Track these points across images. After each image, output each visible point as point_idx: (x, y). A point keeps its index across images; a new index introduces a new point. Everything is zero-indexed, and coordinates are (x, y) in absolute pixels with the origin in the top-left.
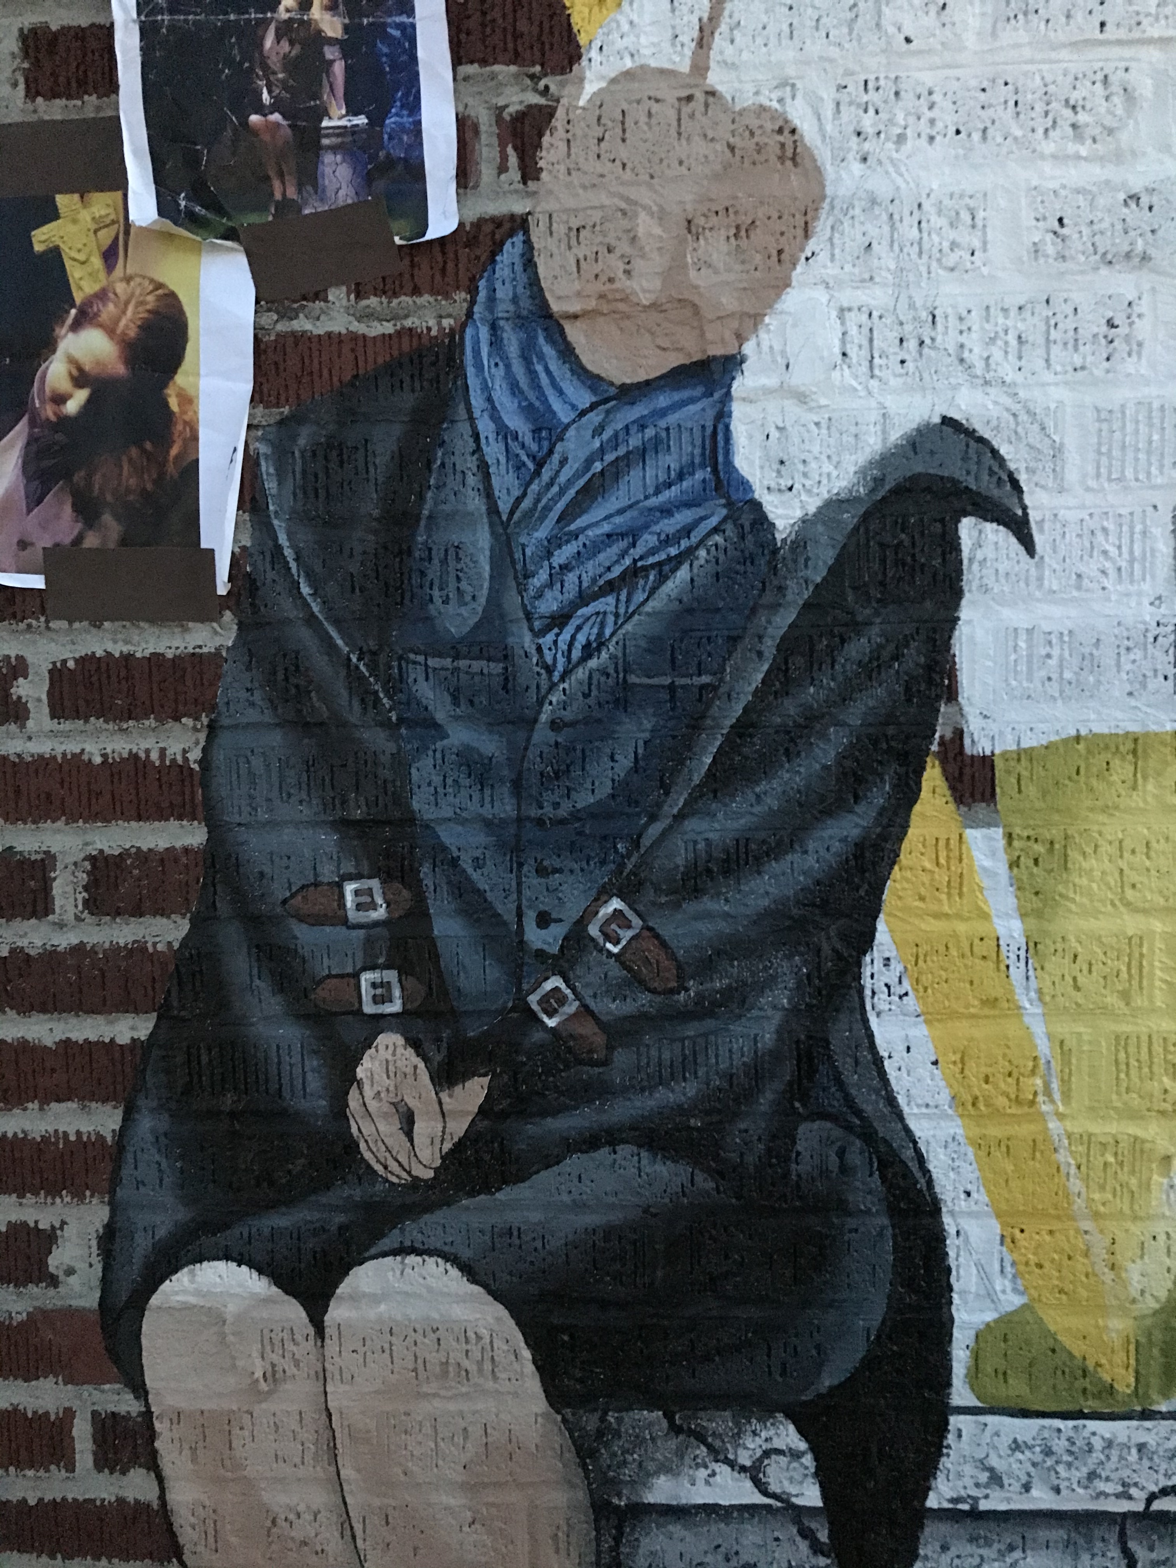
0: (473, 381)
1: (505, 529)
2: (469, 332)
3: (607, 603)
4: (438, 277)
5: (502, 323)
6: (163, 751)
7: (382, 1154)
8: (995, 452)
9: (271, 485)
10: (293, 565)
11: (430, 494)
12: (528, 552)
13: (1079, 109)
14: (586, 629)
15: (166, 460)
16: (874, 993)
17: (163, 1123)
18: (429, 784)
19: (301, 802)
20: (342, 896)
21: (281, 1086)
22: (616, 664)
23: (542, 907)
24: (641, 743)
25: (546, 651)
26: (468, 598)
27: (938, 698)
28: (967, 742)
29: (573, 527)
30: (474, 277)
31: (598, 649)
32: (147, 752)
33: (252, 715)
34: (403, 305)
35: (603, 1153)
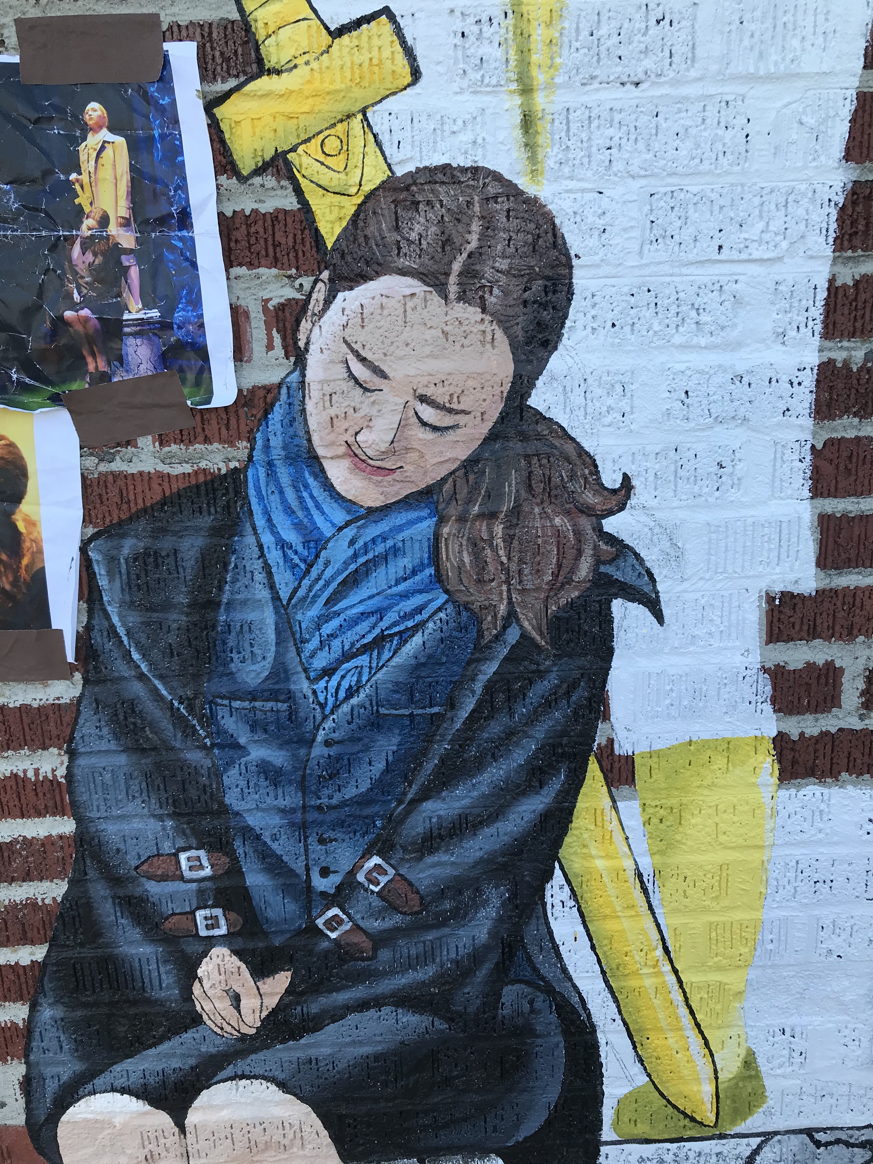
0: (256, 508)
1: (285, 610)
2: (250, 473)
3: (363, 660)
4: (224, 431)
5: (276, 462)
6: (37, 771)
7: (219, 1021)
8: (637, 555)
9: (103, 582)
10: (125, 639)
11: (227, 587)
12: (304, 626)
13: (701, 311)
14: (348, 677)
15: (19, 568)
16: (553, 906)
17: (59, 1012)
18: (237, 786)
19: (143, 802)
20: (178, 862)
21: (143, 983)
22: (371, 701)
23: (324, 864)
24: (390, 753)
25: (319, 694)
26: (259, 659)
27: (597, 719)
28: (616, 746)
29: (336, 608)
30: (252, 430)
31: (357, 691)
32: (25, 771)
33: (104, 746)
34: (198, 450)
35: (372, 1013)
